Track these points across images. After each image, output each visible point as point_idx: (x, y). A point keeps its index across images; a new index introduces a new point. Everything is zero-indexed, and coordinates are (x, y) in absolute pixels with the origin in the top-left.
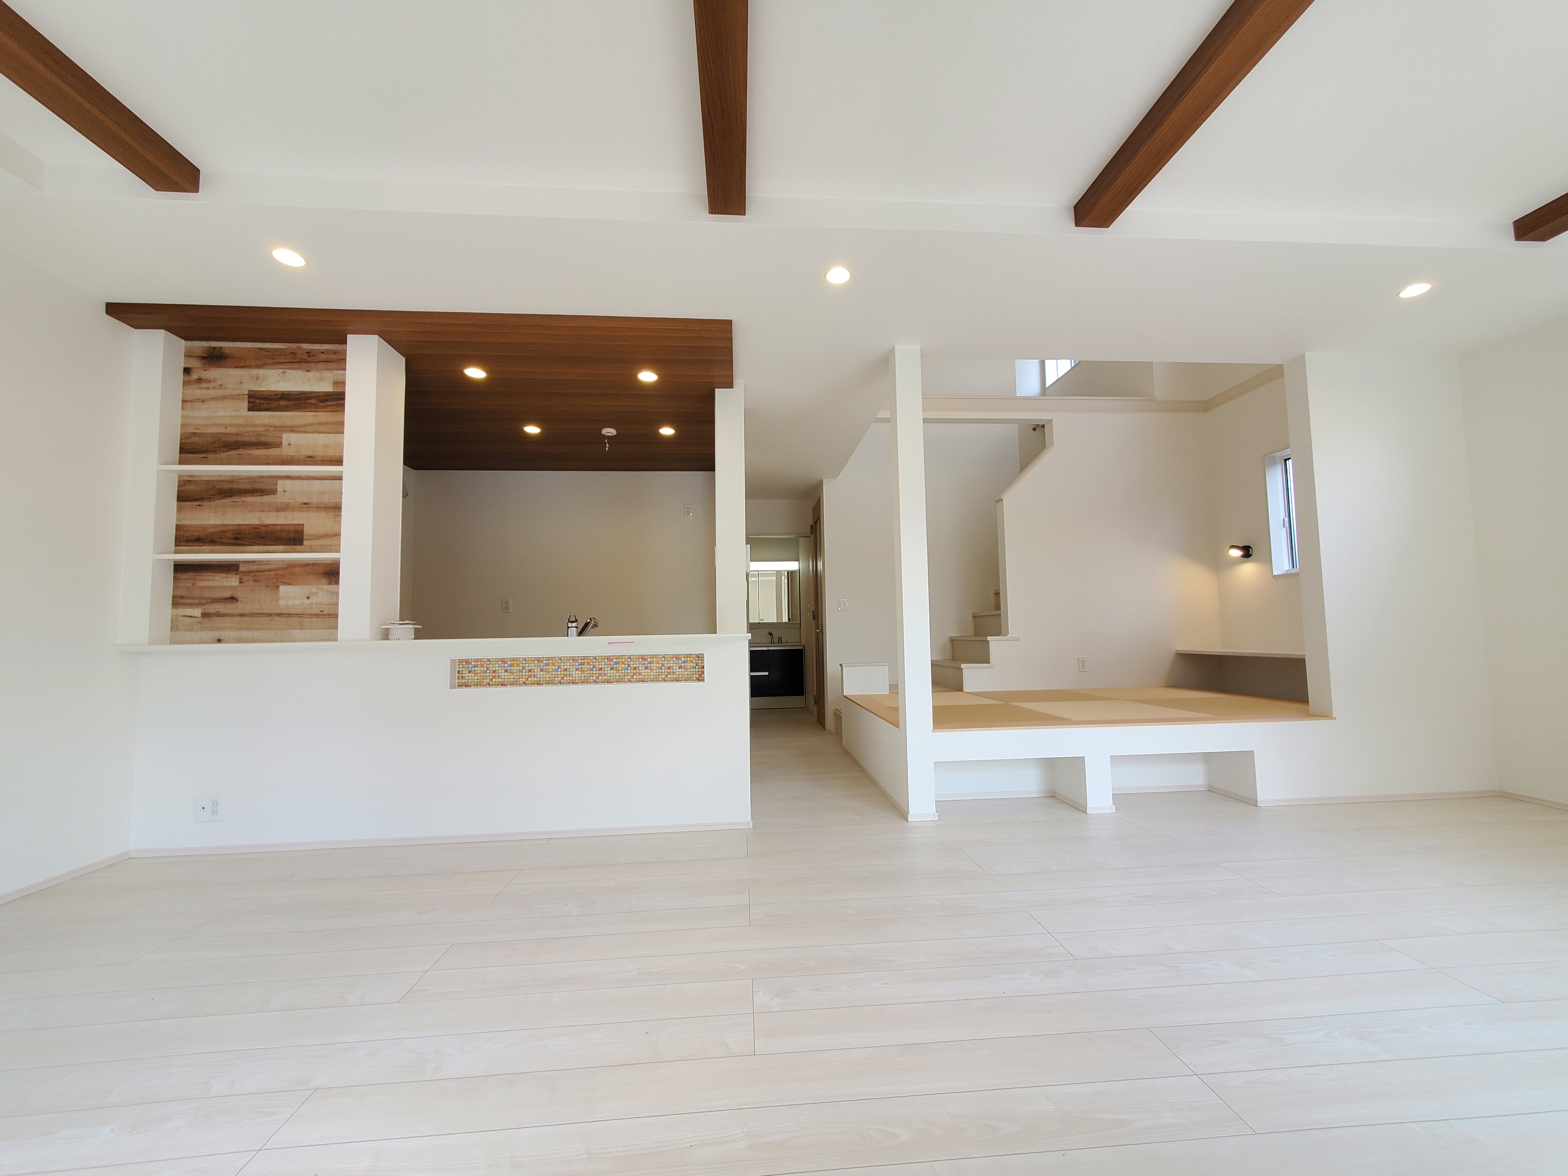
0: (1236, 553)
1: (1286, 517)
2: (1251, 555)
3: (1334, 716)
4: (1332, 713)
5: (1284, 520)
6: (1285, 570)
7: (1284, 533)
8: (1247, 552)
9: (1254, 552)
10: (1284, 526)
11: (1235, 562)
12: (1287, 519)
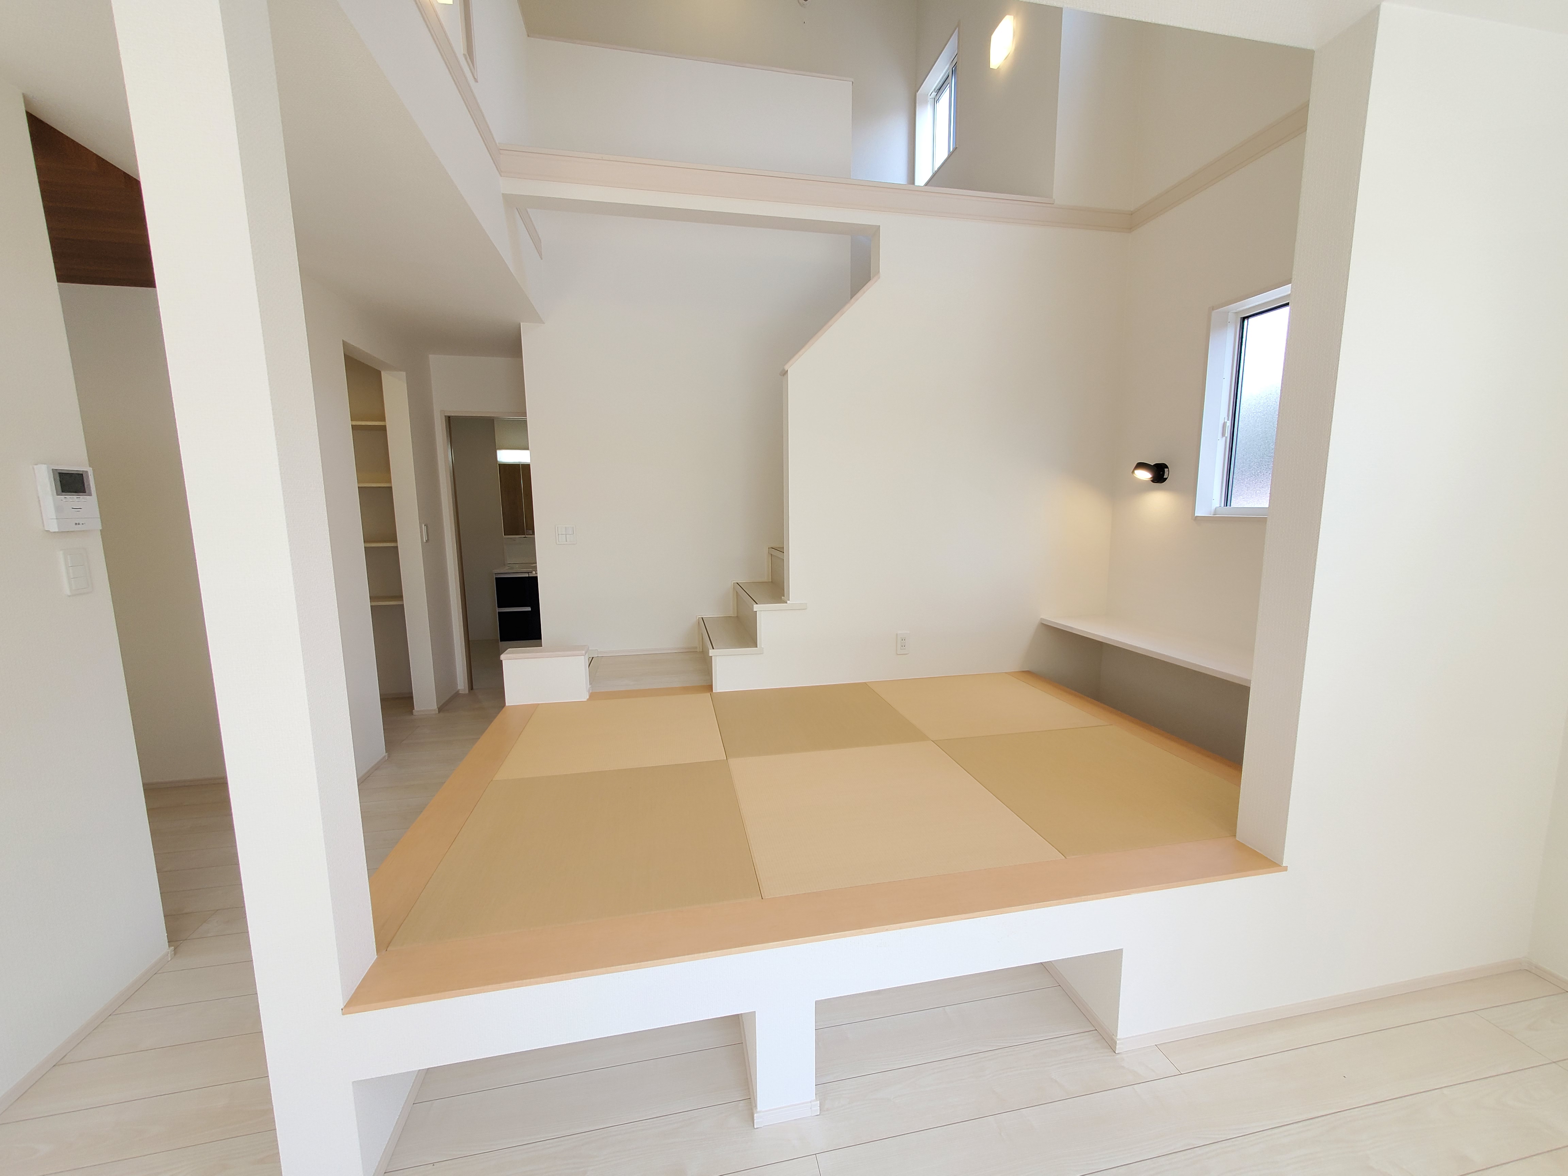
0: (1144, 475)
1: (1228, 420)
2: (1166, 479)
3: (1284, 865)
4: (1282, 859)
5: (1224, 424)
6: (1213, 508)
7: (1221, 445)
8: (1159, 473)
9: (1171, 474)
10: (1223, 434)
11: (1141, 488)
12: (1229, 424)
